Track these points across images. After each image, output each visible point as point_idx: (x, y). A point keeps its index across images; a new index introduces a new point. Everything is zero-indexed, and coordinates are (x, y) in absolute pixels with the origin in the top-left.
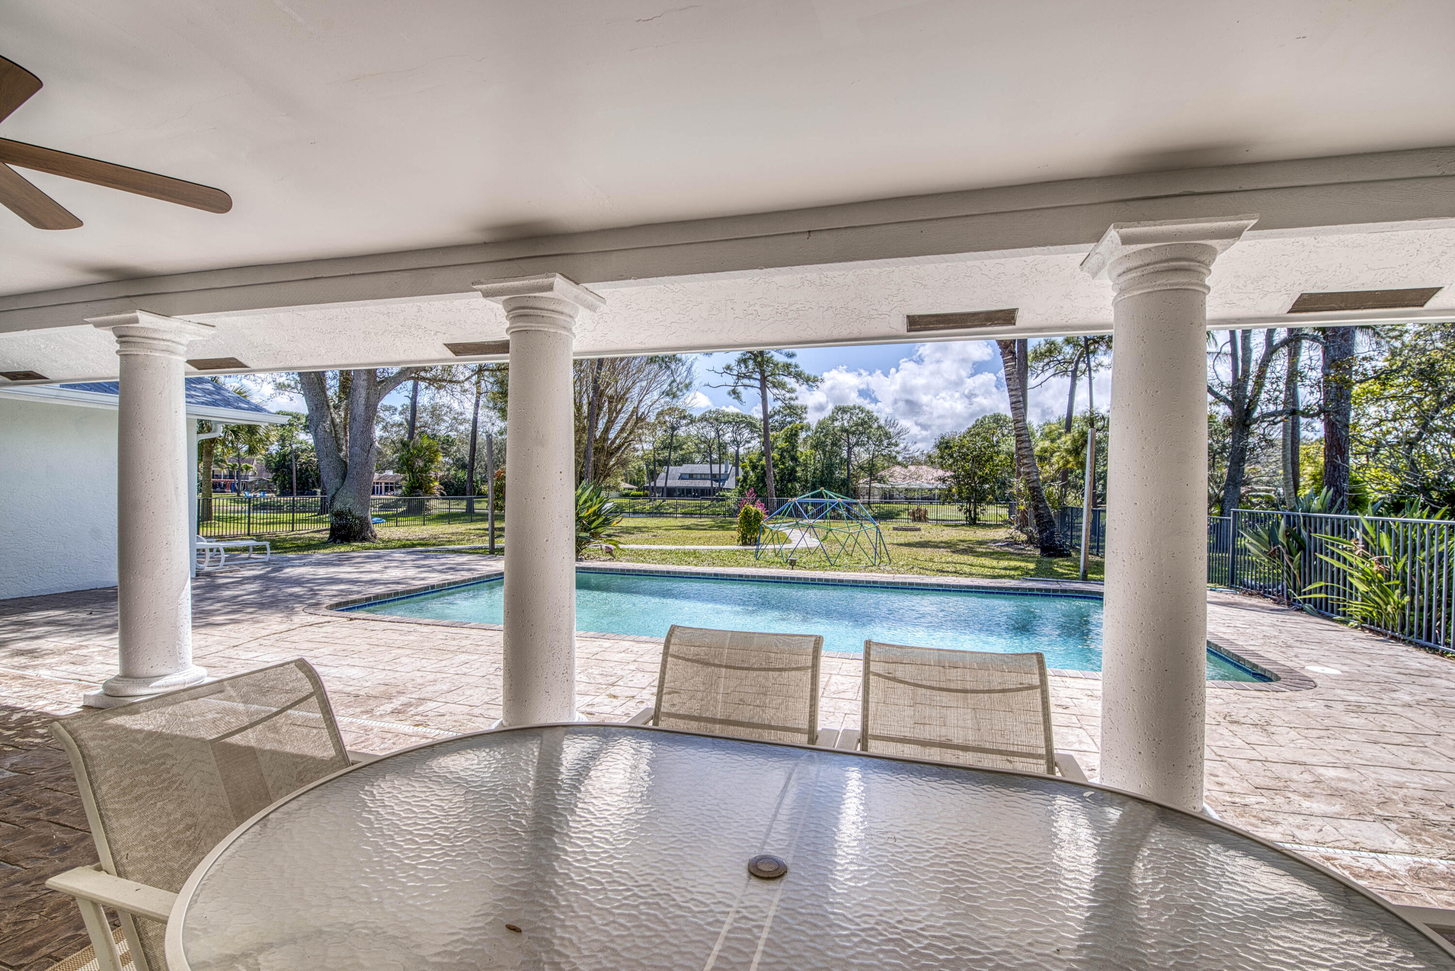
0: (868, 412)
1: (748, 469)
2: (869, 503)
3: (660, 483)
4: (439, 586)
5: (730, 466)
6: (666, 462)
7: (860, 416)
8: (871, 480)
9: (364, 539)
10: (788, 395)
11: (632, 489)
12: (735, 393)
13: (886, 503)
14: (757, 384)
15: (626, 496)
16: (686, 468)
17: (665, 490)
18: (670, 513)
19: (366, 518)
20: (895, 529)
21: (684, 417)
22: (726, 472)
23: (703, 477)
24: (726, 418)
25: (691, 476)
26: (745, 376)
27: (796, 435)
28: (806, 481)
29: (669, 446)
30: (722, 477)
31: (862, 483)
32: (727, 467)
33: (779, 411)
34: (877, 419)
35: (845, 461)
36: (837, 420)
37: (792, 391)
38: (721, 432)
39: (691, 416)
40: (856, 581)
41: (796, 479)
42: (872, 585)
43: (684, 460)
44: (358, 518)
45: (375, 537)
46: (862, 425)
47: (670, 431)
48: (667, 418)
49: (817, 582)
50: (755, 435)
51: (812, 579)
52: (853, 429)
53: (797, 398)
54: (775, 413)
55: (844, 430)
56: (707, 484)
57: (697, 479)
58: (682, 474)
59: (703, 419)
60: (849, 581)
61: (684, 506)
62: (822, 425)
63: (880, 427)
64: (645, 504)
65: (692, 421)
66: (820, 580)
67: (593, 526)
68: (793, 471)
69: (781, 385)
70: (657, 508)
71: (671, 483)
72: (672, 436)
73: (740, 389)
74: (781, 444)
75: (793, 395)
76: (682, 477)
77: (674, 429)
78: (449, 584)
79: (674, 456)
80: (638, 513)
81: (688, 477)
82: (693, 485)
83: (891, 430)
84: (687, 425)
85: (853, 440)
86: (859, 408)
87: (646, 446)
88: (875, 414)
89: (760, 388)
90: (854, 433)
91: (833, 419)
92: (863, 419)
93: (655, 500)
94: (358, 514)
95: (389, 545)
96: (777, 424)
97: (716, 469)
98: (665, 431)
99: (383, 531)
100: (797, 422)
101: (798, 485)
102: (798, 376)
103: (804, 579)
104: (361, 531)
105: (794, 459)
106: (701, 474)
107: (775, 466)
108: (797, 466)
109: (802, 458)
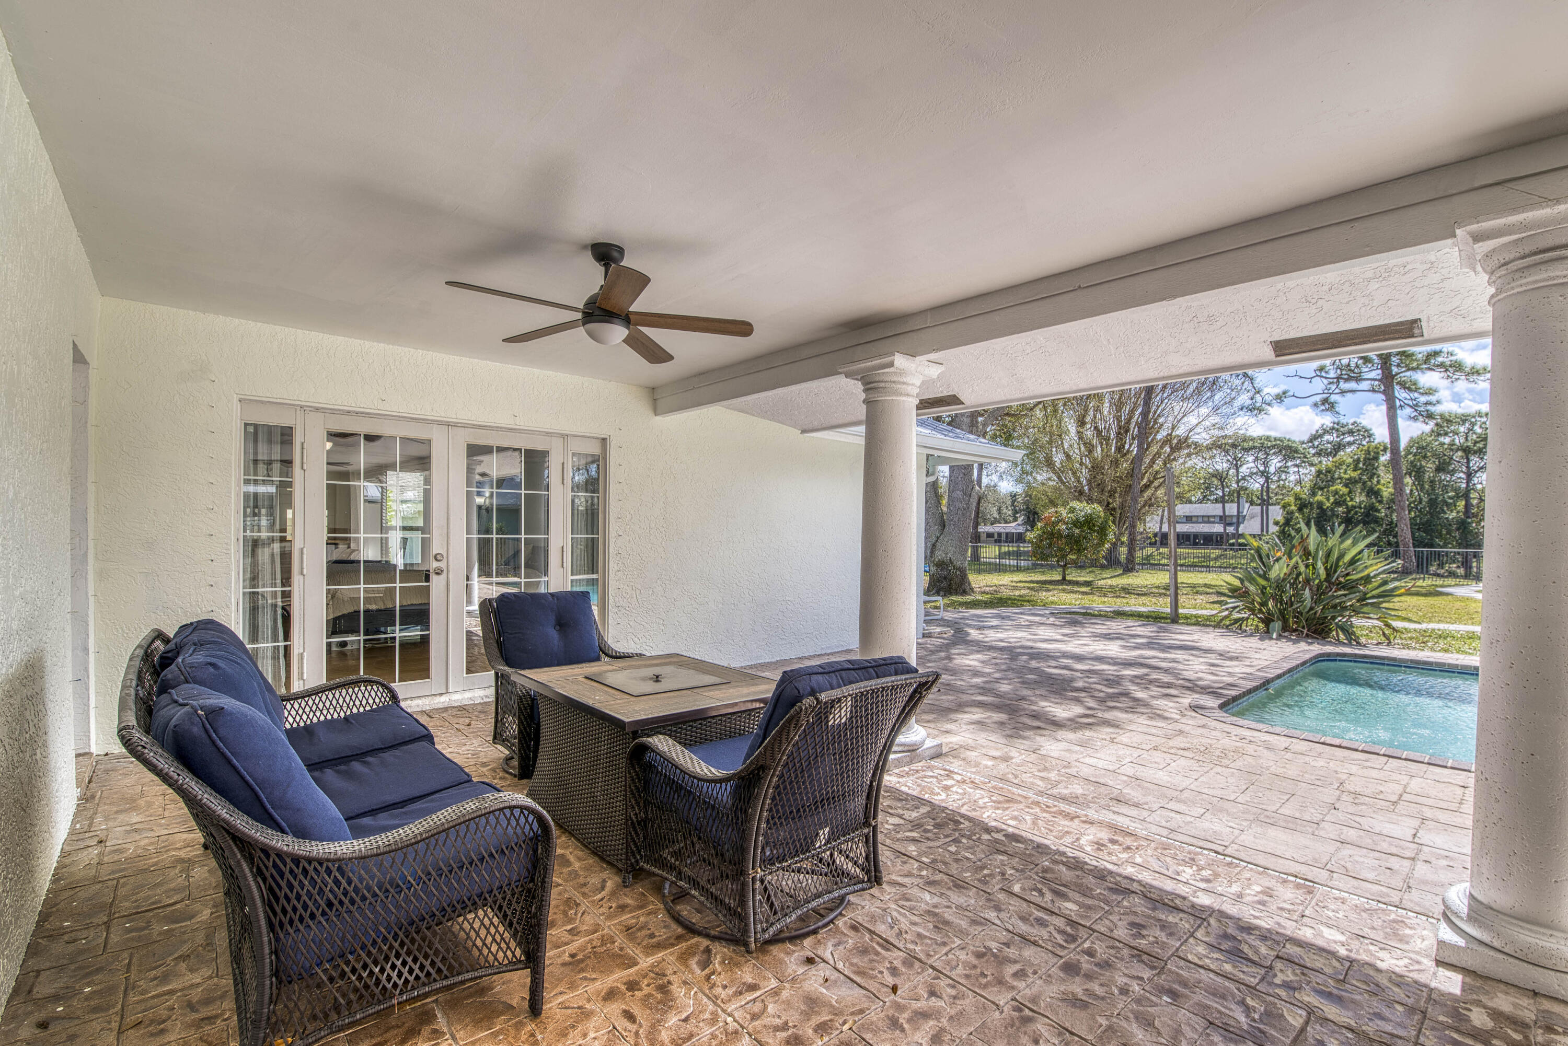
1: (1293, 508)
9: (965, 593)
10: (1423, 399)
12: (1326, 403)
17: (1159, 535)
18: (1164, 565)
22: (1240, 513)
23: (1207, 519)
24: (1250, 444)
27: (1376, 458)
32: (1241, 507)
38: (1240, 462)
44: (959, 569)
53: (1438, 402)
56: (1218, 528)
57: (1197, 522)
59: (1212, 446)
65: (1197, 450)
75: (1433, 398)
82: (1194, 530)
97: (1231, 509)
104: (962, 584)
106: (1203, 516)
107: (1340, 503)
108: (1379, 502)
109: (1386, 491)
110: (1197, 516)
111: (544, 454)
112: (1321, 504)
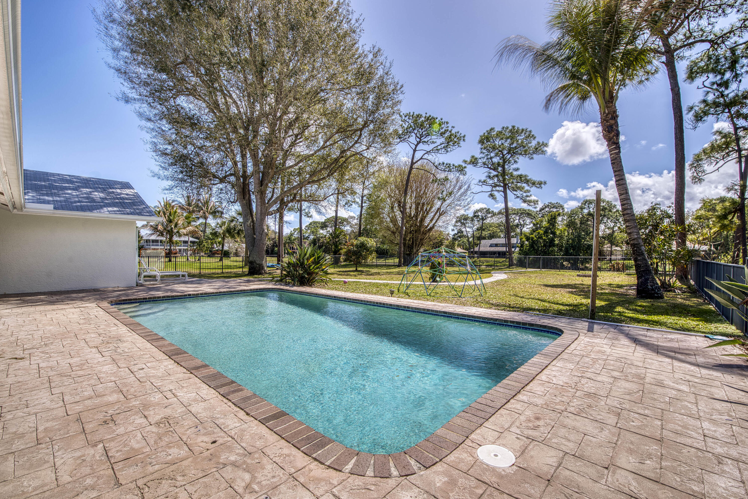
0: (608, 202)
3: (477, 249)
5: (519, 239)
6: (480, 238)
8: (612, 245)
12: (492, 196)
14: (501, 189)
16: (495, 241)
17: (479, 253)
19: (262, 264)
21: (489, 213)
22: (517, 242)
24: (513, 212)
25: (496, 245)
28: (562, 246)
29: (481, 229)
30: (514, 245)
33: (548, 206)
35: (591, 233)
36: (584, 208)
37: (528, 191)
39: (493, 211)
41: (554, 245)
43: (491, 237)
45: (266, 273)
46: (602, 209)
47: (481, 221)
48: (479, 214)
54: (546, 207)
55: (590, 214)
58: (491, 244)
59: (500, 212)
61: (487, 262)
62: (574, 212)
65: (494, 214)
67: (311, 268)
68: (552, 240)
72: (483, 223)
73: (496, 193)
74: (545, 224)
76: (491, 246)
77: (483, 219)
79: (485, 233)
81: (494, 246)
84: (492, 216)
87: (468, 229)
89: (503, 192)
91: (582, 208)
93: (474, 258)
96: (547, 213)
98: (479, 221)
101: (556, 249)
102: (527, 182)
105: (554, 233)
107: (540, 237)
108: (555, 237)
109: (558, 233)
110: (500, 244)
112: (533, 238)
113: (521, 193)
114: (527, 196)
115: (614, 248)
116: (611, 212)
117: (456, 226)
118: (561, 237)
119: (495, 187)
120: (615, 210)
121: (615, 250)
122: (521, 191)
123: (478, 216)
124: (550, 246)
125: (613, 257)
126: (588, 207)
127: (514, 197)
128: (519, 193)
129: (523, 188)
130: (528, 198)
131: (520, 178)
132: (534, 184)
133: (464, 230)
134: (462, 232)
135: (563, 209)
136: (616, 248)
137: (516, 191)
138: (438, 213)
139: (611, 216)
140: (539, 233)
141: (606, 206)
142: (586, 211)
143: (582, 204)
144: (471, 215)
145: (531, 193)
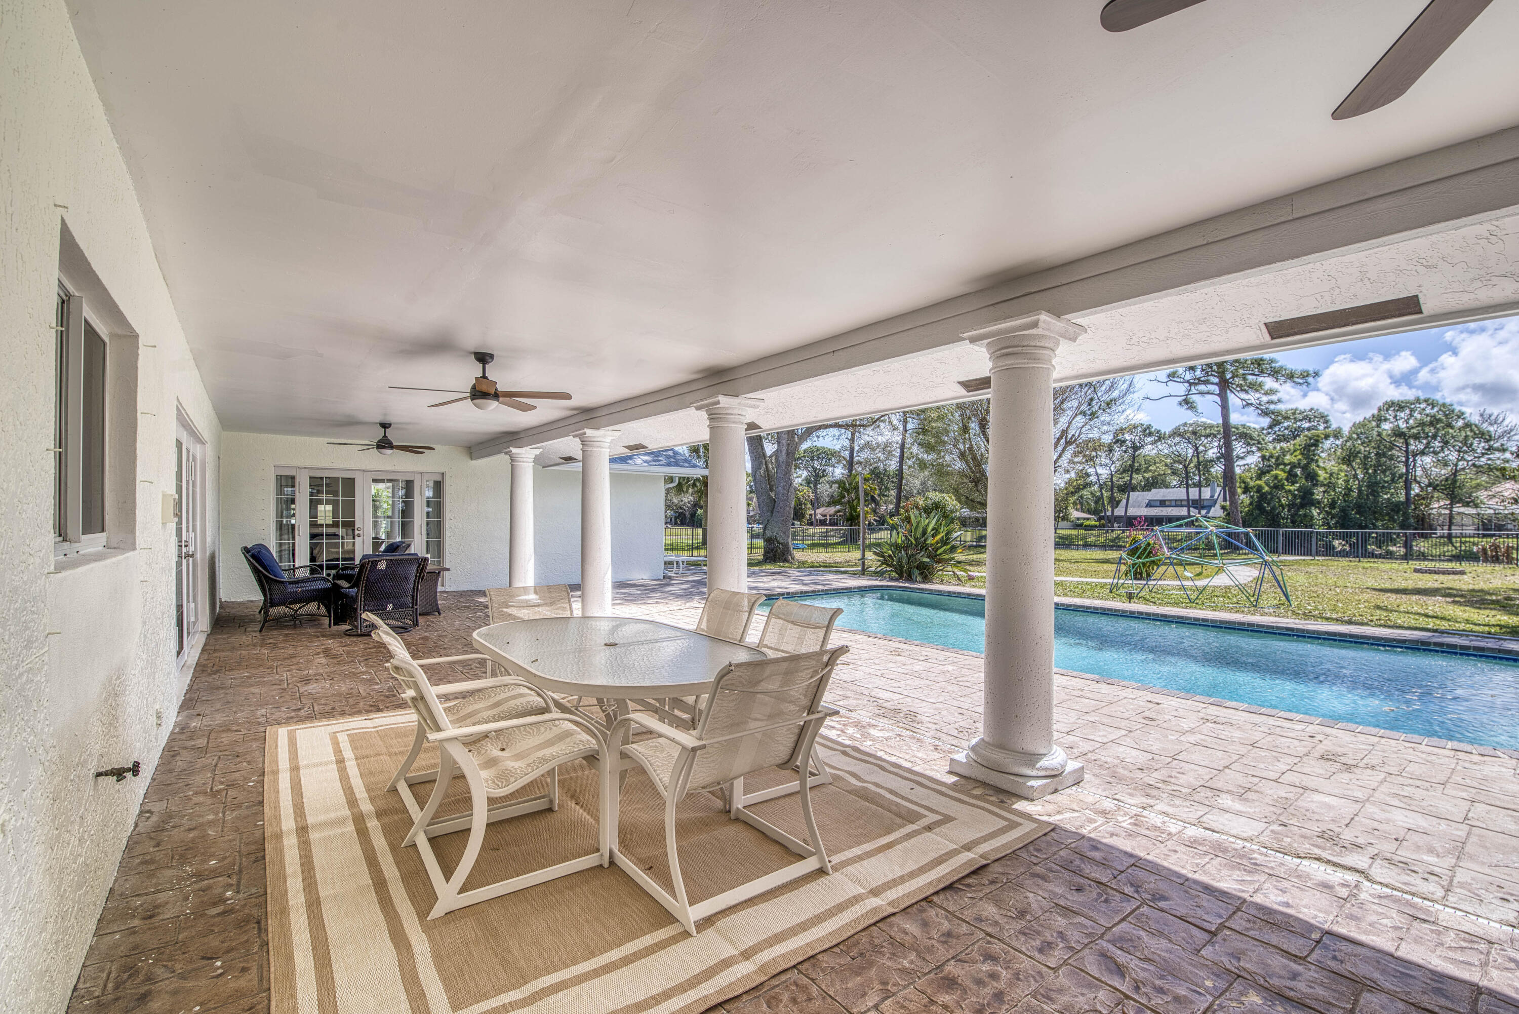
0: (1444, 405)
2: (1450, 537)
3: (1119, 511)
4: (793, 593)
5: (1218, 489)
6: (1127, 488)
7: (1428, 411)
8: (1451, 504)
9: (786, 560)
10: (1265, 399)
11: (1088, 519)
12: (1187, 403)
13: (1484, 536)
14: (1216, 389)
15: (1079, 526)
16: (1157, 494)
17: (1124, 520)
19: (787, 544)
20: (1416, 571)
21: (1150, 434)
22: (1212, 496)
23: (1178, 503)
24: (1208, 431)
25: (1163, 503)
26: (1199, 381)
27: (1317, 445)
29: (1130, 469)
30: (1206, 503)
31: (1438, 507)
32: (1213, 491)
33: (1290, 416)
34: (1461, 415)
35: (1401, 476)
36: (1386, 420)
37: (1272, 392)
38: (1201, 448)
39: (1158, 432)
40: (1182, 617)
41: (1311, 503)
42: (1201, 622)
43: (1152, 485)
44: (782, 543)
45: (793, 559)
46: (1431, 424)
47: (1131, 451)
48: (1127, 437)
49: (1136, 615)
50: (1254, 448)
51: (1131, 612)
52: (1415, 431)
53: (1279, 401)
54: (1284, 419)
55: (1398, 433)
56: (1183, 512)
57: (1170, 506)
58: (1150, 501)
59: (1176, 433)
60: (1173, 617)
62: (1360, 429)
63: (1468, 425)
64: (1099, 536)
65: (1161, 438)
66: (1139, 613)
67: (939, 552)
68: (1308, 493)
69: (1256, 387)
70: (1113, 540)
71: (1132, 512)
72: (1134, 456)
73: (1195, 398)
74: (1291, 458)
75: (1274, 398)
76: (1150, 505)
77: (1135, 448)
78: (801, 593)
79: (1137, 478)
80: (1090, 546)
81: (1158, 504)
82: (1164, 514)
83: (1491, 429)
84: (1155, 442)
85: (1414, 446)
86: (1426, 401)
87: (1100, 470)
88: (1457, 408)
89: (1218, 394)
90: (1416, 437)
91: (1379, 419)
92: (1434, 416)
93: (1113, 531)
94: (781, 540)
95: (802, 565)
96: (1286, 432)
97: (1194, 493)
98: (1125, 452)
99: (799, 555)
100: (1321, 427)
102: (1277, 373)
103: (1123, 611)
104: (784, 554)
105: (1312, 477)
106: (1176, 500)
107: (1278, 486)
108: (1315, 485)
109: (1322, 475)
110: (1171, 500)
111: (412, 482)
112: (1259, 489)
113: (1258, 395)
114: (1270, 402)
115: (1458, 509)
116: (1452, 428)
117: (1074, 463)
118: (1330, 486)
119: (1195, 384)
120: (1460, 423)
121: (1459, 513)
122: (1257, 391)
123: (1124, 441)
124: (1303, 506)
125: (1455, 531)
126: (1395, 417)
127: (1239, 402)
128: (1252, 397)
129: (1261, 385)
130: (1272, 407)
131: (1259, 365)
132: (1291, 376)
133: (1091, 471)
134: (1088, 475)
135: (1326, 422)
136: (1462, 510)
137: (1246, 392)
138: (1063, 441)
139: (1453, 437)
140: (1276, 477)
141: (1440, 416)
142: (1387, 426)
143: (1380, 410)
144: (1107, 439)
145: (1279, 395)
